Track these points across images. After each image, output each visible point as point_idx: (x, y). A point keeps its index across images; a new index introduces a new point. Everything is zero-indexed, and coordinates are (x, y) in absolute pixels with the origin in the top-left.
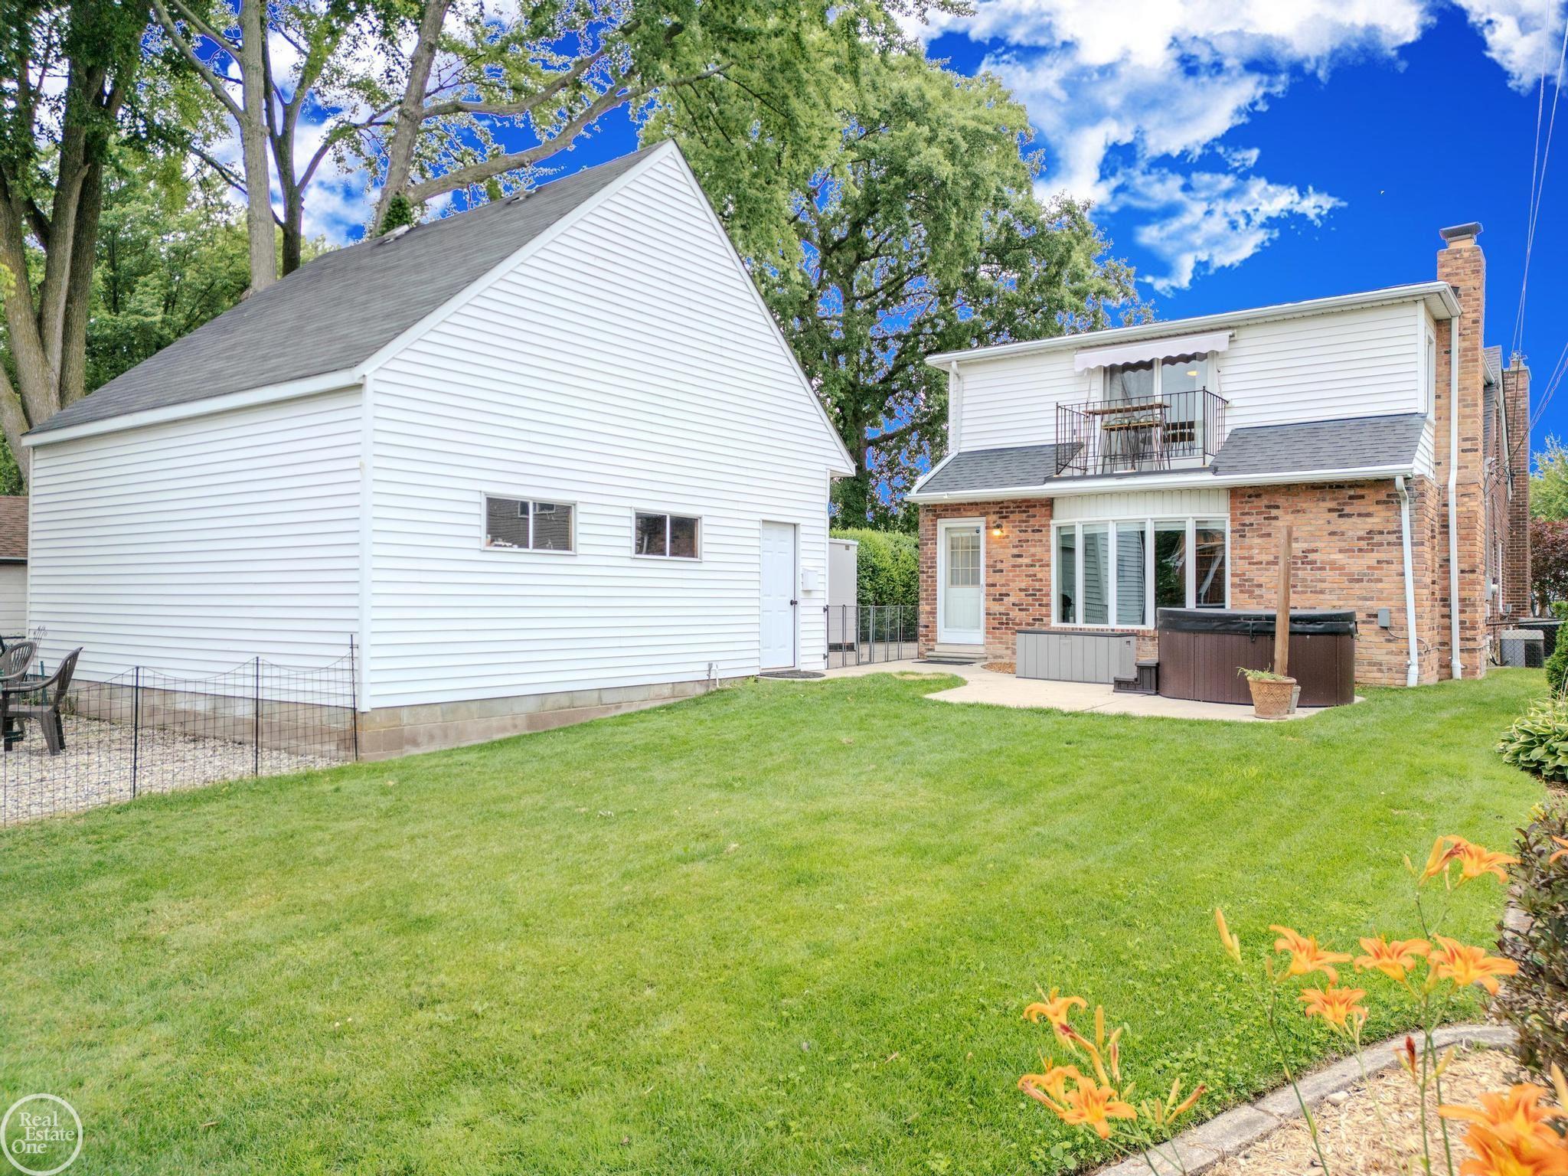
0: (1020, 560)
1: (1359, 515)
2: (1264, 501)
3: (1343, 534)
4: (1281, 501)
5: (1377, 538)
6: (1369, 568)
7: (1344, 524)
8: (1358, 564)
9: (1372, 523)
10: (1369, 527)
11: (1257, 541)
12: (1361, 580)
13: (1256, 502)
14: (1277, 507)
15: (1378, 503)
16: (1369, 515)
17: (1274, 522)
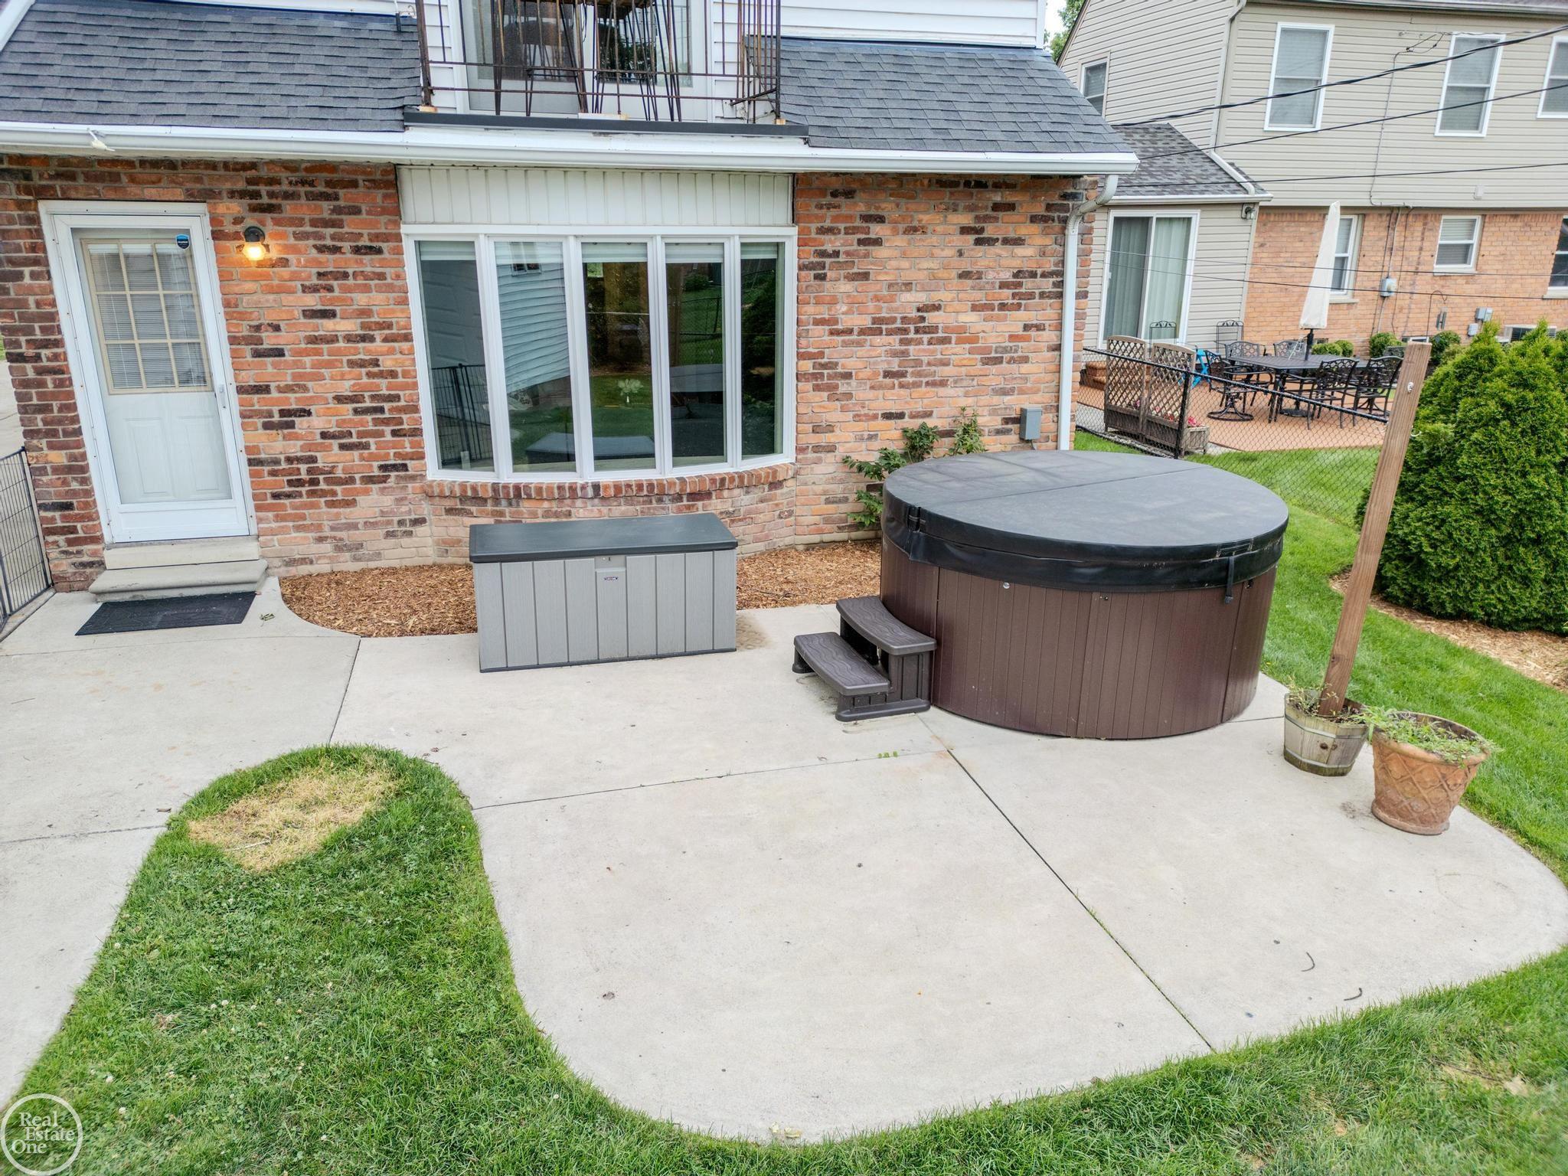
0: (327, 326)
1: (1006, 241)
2: (860, 206)
3: (979, 275)
4: (887, 207)
5: (1028, 284)
6: (1013, 338)
7: (984, 258)
8: (996, 331)
9: (1025, 255)
10: (1017, 264)
11: (845, 287)
12: (998, 361)
13: (846, 207)
14: (880, 219)
15: (1034, 219)
16: (1018, 242)
17: (875, 250)
